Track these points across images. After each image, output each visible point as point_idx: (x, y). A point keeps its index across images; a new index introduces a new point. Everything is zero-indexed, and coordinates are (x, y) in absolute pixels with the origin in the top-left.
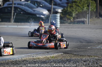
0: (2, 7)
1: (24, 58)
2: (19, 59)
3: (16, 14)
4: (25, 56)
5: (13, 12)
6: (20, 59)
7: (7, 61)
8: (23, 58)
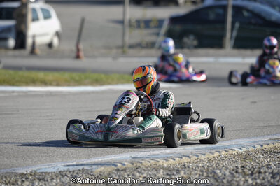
0: (200, 6)
1: (268, 144)
2: (255, 147)
3: (237, 25)
4: (272, 141)
5: (229, 19)
6: (259, 147)
7: (223, 153)
8: (265, 146)
